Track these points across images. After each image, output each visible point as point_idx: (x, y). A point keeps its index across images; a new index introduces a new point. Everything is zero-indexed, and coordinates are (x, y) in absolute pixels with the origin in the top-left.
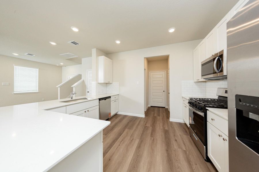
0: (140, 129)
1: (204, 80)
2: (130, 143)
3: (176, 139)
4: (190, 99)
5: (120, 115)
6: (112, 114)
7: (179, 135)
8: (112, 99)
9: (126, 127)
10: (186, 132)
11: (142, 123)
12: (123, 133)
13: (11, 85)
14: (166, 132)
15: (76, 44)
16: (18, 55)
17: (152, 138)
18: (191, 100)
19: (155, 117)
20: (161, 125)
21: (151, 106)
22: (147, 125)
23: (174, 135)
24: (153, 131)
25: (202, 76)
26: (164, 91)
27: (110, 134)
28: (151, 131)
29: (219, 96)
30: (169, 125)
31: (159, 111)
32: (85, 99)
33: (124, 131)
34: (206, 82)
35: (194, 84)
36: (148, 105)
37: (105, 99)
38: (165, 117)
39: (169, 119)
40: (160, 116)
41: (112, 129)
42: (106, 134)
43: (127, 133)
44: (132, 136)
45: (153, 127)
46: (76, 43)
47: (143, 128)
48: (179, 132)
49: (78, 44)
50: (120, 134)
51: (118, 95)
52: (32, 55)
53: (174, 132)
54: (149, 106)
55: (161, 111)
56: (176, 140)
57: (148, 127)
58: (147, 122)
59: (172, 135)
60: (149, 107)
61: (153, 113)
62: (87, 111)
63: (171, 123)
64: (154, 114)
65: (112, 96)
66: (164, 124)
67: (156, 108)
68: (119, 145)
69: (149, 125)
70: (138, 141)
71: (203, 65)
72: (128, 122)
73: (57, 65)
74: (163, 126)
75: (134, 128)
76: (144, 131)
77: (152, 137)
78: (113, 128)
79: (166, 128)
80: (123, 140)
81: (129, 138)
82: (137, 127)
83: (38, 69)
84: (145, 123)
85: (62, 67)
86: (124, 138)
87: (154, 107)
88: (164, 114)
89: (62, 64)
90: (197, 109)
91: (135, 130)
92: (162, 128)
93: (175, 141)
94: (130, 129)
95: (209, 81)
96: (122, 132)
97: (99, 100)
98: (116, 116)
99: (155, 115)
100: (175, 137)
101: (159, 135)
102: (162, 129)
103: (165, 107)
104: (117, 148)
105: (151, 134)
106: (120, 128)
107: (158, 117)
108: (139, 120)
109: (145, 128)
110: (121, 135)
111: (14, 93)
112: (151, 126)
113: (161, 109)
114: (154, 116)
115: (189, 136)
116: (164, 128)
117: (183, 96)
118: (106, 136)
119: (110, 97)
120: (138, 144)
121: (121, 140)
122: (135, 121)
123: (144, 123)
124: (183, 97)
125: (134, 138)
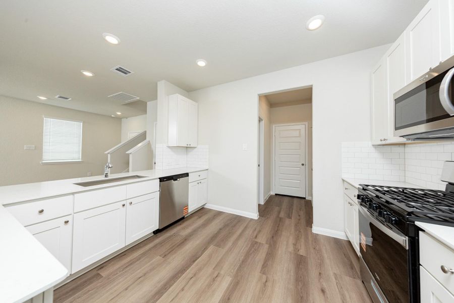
0: (242, 246)
1: (403, 140)
2: (209, 286)
3: (325, 285)
4: (361, 187)
5: (210, 210)
6: (192, 208)
7: (332, 274)
8: (191, 178)
9: (212, 239)
10: (352, 267)
11: (249, 232)
12: (202, 254)
13: (38, 149)
14: (300, 263)
15: (126, 73)
16: (45, 98)
17: (264, 277)
18: (363, 191)
19: (281, 219)
20: (291, 240)
21: (276, 194)
22: (259, 240)
23: (320, 274)
24: (270, 256)
25: (396, 129)
26: (303, 165)
27: (174, 256)
28: (264, 255)
29: (450, 184)
30: (310, 242)
31: (291, 207)
32: (136, 178)
33: (205, 249)
34: (404, 144)
35: (373, 149)
36: (270, 191)
37: (174, 178)
38: (303, 221)
39: (311, 227)
40: (290, 218)
41: (183, 242)
42: (165, 256)
43: (210, 256)
44: (219, 265)
45: (270, 246)
46: (126, 71)
47: (249, 245)
48: (332, 266)
49: (130, 72)
50: (193, 259)
51: (207, 170)
52: (67, 99)
53: (321, 264)
54: (273, 193)
55: (295, 207)
56: (323, 291)
57: (260, 243)
58: (260, 231)
59: (313, 273)
60: (271, 197)
61: (277, 209)
62: (127, 205)
63: (316, 237)
64: (279, 212)
65: (191, 173)
66: (297, 239)
67: (286, 199)
68: (183, 290)
69: (262, 239)
70: (229, 282)
71: (397, 101)
72: (221, 229)
73: (113, 116)
74: (295, 245)
75: (229, 244)
76: (248, 255)
77: (264, 273)
78: (186, 240)
79: (302, 252)
80: (195, 275)
81: (210, 270)
82: (235, 243)
83: (82, 124)
84: (255, 235)
85: (122, 120)
86: (200, 270)
87: (281, 197)
88: (302, 213)
89: (119, 113)
90: (384, 220)
91: (230, 250)
92: (291, 249)
93: (322, 294)
94: (218, 245)
95: (416, 141)
96: (200, 253)
97: (160, 181)
98: (201, 211)
99: (282, 215)
100: (321, 280)
101: (283, 269)
102: (290, 252)
103: (305, 198)
104: (176, 296)
105: (263, 265)
106: (198, 242)
107: (287, 221)
108: (245, 225)
109: (254, 246)
110: (194, 261)
111: (43, 162)
112: (267, 243)
113: (295, 200)
114: (278, 216)
115: (359, 282)
116: (296, 250)
117: (345, 177)
118: (164, 259)
119: (187, 175)
120: (226, 292)
121: (190, 275)
122: (235, 226)
123: (253, 232)
124: (343, 180)
125: (222, 272)
